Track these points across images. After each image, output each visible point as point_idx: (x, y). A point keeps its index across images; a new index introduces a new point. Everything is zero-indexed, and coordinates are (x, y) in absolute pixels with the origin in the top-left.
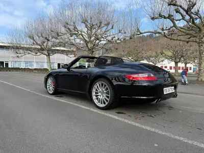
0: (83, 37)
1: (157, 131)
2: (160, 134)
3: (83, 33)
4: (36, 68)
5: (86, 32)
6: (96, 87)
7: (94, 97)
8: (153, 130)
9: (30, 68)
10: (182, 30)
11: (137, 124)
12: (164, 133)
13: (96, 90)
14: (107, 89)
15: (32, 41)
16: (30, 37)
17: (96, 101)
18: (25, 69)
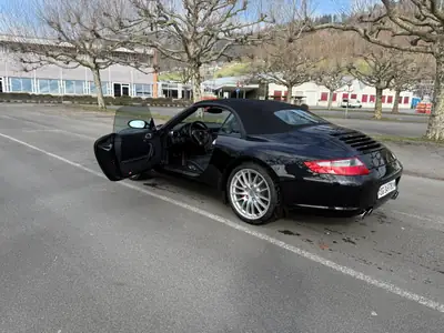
0: (177, 29)
1: (368, 279)
2: (374, 286)
3: (178, 20)
4: (66, 94)
5: (185, 18)
6: (239, 178)
7: (234, 198)
8: (361, 276)
9: (53, 94)
10: (405, 24)
11: (327, 263)
12: (382, 285)
13: (239, 184)
14: (263, 186)
15: (56, 33)
16: (50, 23)
17: (237, 206)
18: (40, 95)
